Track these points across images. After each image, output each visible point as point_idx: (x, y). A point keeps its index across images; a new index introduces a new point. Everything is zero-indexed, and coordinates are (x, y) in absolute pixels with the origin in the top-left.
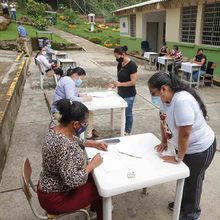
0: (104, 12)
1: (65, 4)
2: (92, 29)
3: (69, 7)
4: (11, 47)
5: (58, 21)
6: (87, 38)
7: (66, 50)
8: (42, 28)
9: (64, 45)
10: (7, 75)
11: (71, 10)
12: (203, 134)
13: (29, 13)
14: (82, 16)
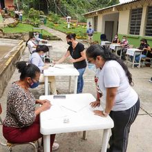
0: (77, 16)
1: (52, 11)
2: (69, 26)
3: (55, 13)
4: (17, 38)
5: (47, 21)
6: (65, 33)
7: (50, 40)
8: (37, 26)
9: (49, 37)
10: (9, 53)
11: (56, 14)
12: (127, 96)
13: (30, 17)
14: (63, 18)
